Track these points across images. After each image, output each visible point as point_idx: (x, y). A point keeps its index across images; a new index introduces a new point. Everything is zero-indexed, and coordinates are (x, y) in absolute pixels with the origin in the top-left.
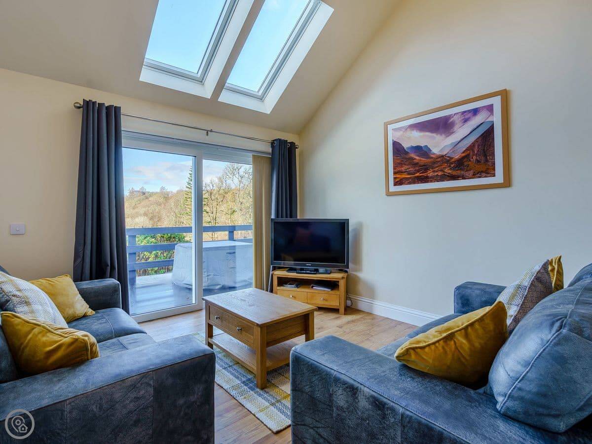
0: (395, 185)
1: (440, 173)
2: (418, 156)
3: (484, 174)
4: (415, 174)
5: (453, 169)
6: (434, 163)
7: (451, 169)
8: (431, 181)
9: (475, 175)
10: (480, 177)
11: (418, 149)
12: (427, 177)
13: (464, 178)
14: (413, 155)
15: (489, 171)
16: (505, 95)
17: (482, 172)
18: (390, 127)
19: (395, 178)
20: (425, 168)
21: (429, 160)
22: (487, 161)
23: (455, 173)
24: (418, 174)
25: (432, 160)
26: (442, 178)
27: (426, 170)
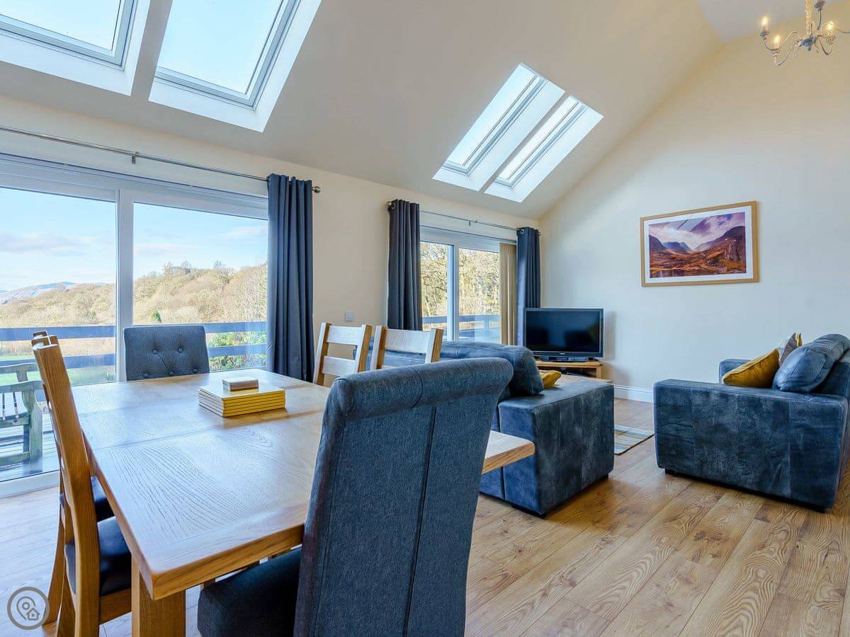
0: (651, 276)
1: (697, 268)
2: (675, 252)
3: (737, 271)
4: (671, 267)
5: (710, 265)
6: (691, 258)
7: (706, 265)
8: (688, 275)
9: (729, 271)
10: (732, 273)
11: (675, 245)
12: (683, 271)
13: (718, 273)
14: (670, 251)
15: (742, 269)
16: (755, 206)
17: (735, 269)
18: (647, 223)
19: (651, 271)
20: (682, 262)
21: (686, 256)
22: (739, 259)
23: (710, 268)
24: (675, 268)
25: (689, 256)
26: (699, 272)
27: (682, 265)
